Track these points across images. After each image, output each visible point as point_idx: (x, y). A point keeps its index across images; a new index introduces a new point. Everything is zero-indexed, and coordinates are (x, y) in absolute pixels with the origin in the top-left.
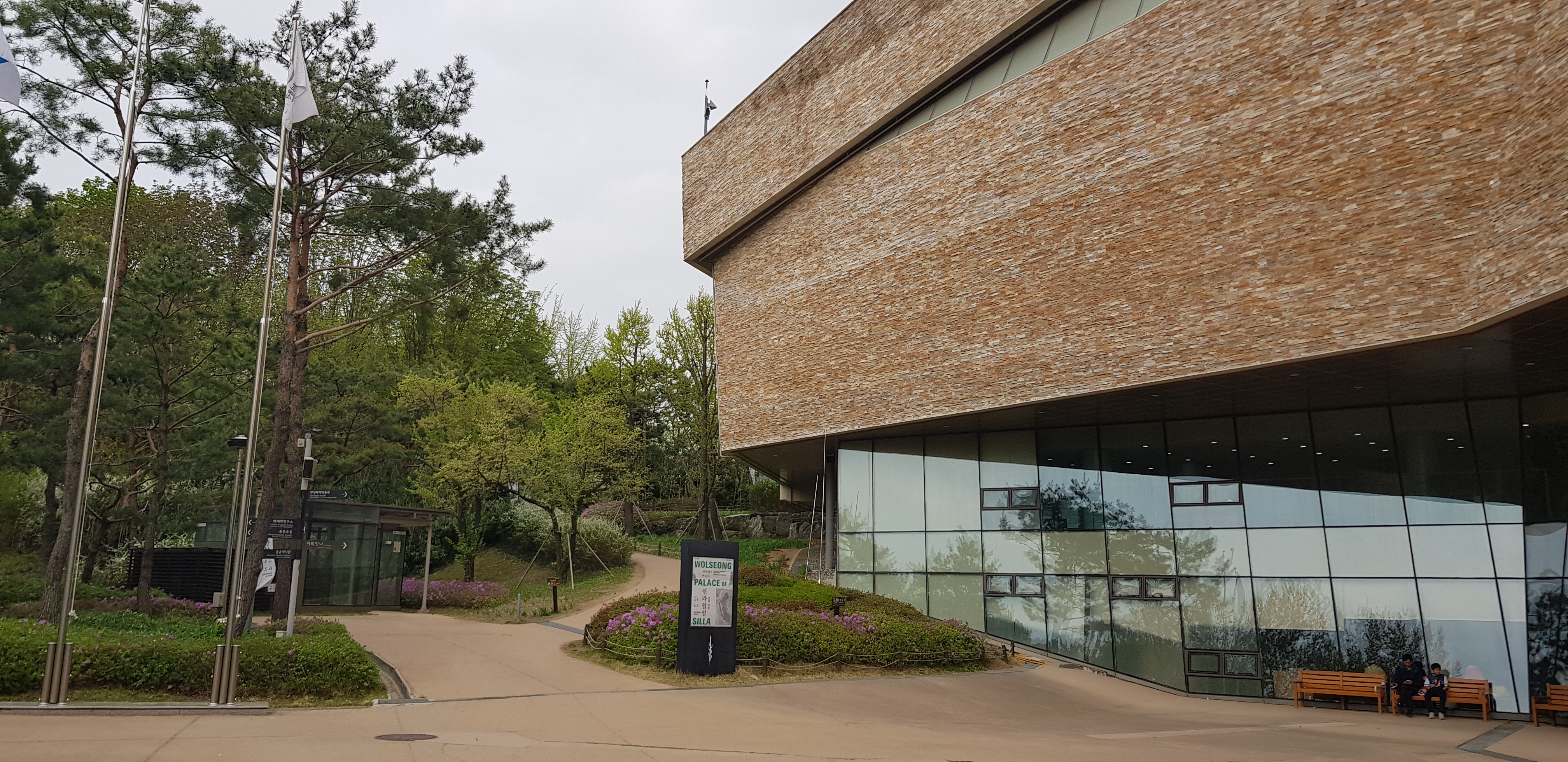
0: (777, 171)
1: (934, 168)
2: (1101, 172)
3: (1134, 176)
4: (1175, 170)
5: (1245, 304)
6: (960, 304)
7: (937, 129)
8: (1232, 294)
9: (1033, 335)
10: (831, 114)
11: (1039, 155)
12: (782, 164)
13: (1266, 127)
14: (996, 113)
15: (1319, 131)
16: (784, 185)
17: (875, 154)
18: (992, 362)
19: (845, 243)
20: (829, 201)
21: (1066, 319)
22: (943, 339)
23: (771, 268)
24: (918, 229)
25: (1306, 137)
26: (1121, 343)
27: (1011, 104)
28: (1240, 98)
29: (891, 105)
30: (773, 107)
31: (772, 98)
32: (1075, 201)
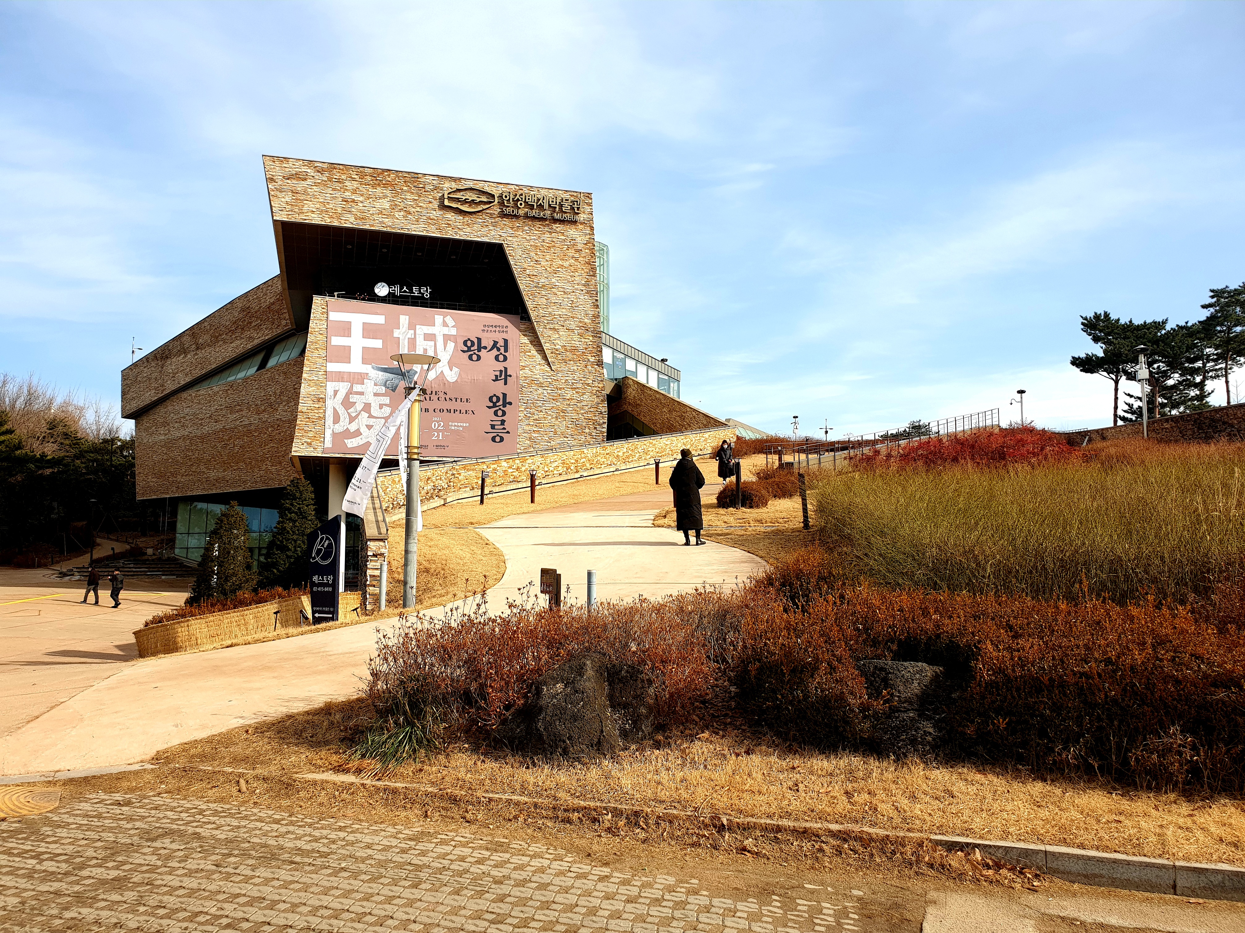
0: (154, 391)
1: (200, 406)
2: (238, 423)
3: (245, 427)
4: (253, 427)
5: (267, 470)
6: (206, 456)
7: (202, 392)
8: (264, 467)
9: (224, 471)
10: (171, 375)
11: (224, 412)
12: (156, 389)
13: (269, 420)
14: (215, 394)
15: (279, 426)
16: (156, 398)
17: (184, 395)
18: (215, 478)
19: (176, 425)
20: (172, 407)
21: (232, 467)
22: (202, 468)
23: (154, 428)
24: (196, 427)
25: (276, 426)
26: (244, 478)
27: (218, 392)
28: (264, 411)
29: (188, 380)
30: (153, 364)
31: (153, 360)
32: (232, 430)
